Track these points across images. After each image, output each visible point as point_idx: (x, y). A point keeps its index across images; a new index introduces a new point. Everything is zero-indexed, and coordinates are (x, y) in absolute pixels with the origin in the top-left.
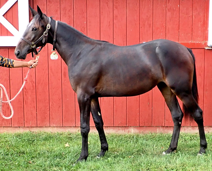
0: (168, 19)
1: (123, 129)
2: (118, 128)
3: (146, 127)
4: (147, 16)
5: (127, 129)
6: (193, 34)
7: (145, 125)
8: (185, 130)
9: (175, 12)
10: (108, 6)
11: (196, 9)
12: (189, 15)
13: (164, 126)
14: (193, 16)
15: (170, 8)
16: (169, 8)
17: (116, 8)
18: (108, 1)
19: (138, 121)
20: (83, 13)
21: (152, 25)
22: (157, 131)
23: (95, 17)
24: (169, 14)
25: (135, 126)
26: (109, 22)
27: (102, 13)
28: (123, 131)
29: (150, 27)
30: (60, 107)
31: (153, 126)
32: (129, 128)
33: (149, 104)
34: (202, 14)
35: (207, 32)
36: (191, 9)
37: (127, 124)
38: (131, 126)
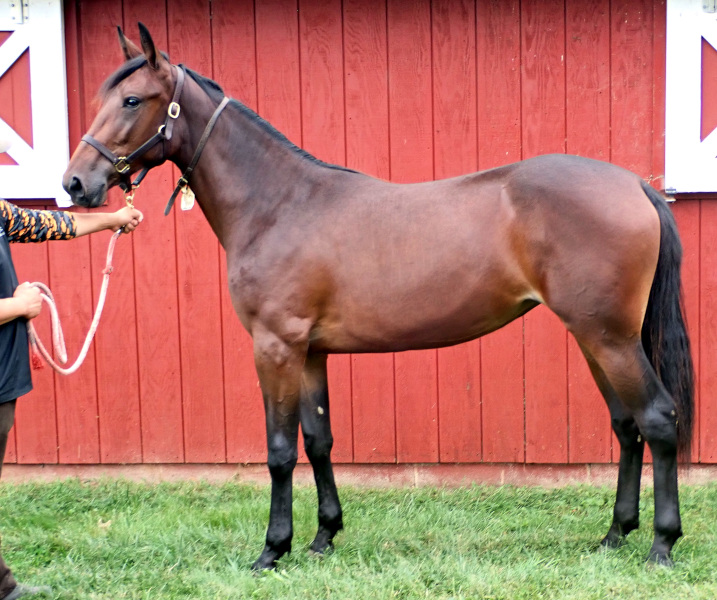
0: (527, 102)
1: (385, 471)
2: (368, 470)
3: (463, 464)
4: (457, 95)
5: (399, 472)
6: (613, 151)
7: (457, 458)
8: (593, 476)
9: (551, 78)
10: (325, 62)
11: (622, 67)
12: (599, 90)
13: (521, 464)
14: (613, 94)
15: (534, 65)
16: (530, 66)
17: (354, 68)
18: (327, 46)
19: (434, 444)
20: (245, 86)
21: (473, 125)
22: (499, 479)
23: (285, 100)
24: (529, 86)
25: (426, 465)
26: (332, 117)
27: (308, 84)
28: (387, 478)
29: (467, 130)
30: (173, 397)
31: (486, 464)
32: (404, 469)
33: (471, 386)
34: (642, 87)
35: (659, 145)
36: (603, 68)
37: (399, 457)
38: (411, 464)
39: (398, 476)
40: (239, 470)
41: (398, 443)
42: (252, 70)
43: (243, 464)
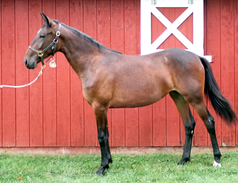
0: (99, 32)
1: (54, 149)
2: (48, 149)
3: (78, 147)
5: (58, 149)
6: (125, 47)
7: (76, 145)
8: (120, 151)
9: (106, 25)
10: (36, 18)
11: (128, 21)
12: (121, 28)
13: (97, 147)
14: (125, 29)
15: (101, 20)
16: (100, 20)
18: (37, 13)
19: (69, 140)
20: (11, 25)
22: (90, 152)
23: (24, 30)
24: (99, 27)
25: (66, 147)
27: (31, 25)
28: (54, 152)
31: (86, 147)
32: (59, 149)
33: (81, 121)
34: (134, 27)
35: (139, 45)
36: (122, 21)
37: (58, 145)
38: (62, 147)
39: (58, 151)
40: (6, 149)
41: (58, 140)
42: (14, 21)
43: (7, 147)
